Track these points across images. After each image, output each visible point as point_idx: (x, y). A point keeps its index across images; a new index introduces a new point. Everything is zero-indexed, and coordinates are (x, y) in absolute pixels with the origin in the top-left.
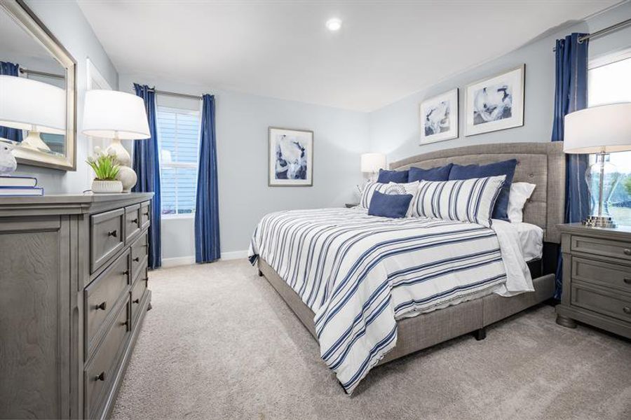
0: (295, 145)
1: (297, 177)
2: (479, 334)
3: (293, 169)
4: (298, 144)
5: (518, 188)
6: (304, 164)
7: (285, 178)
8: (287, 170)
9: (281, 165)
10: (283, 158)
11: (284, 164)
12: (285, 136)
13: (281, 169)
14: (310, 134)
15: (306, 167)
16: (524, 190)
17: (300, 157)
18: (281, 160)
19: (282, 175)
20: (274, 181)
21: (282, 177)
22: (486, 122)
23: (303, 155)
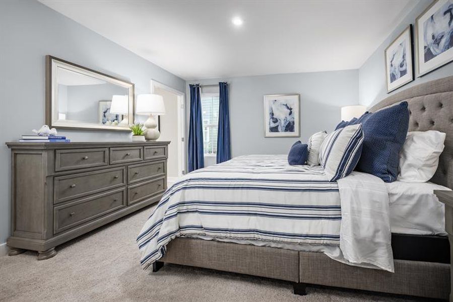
0: (284, 106)
1: (286, 130)
2: (300, 289)
3: (282, 124)
4: (286, 105)
5: (423, 139)
6: (291, 120)
7: (277, 131)
8: (278, 126)
9: (273, 122)
10: (274, 117)
11: (276, 121)
12: (276, 101)
13: (273, 125)
14: (297, 96)
15: (293, 122)
16: (430, 140)
17: (288, 115)
18: (273, 118)
19: (274, 129)
20: (269, 134)
21: (274, 130)
22: (436, 56)
23: (291, 113)
